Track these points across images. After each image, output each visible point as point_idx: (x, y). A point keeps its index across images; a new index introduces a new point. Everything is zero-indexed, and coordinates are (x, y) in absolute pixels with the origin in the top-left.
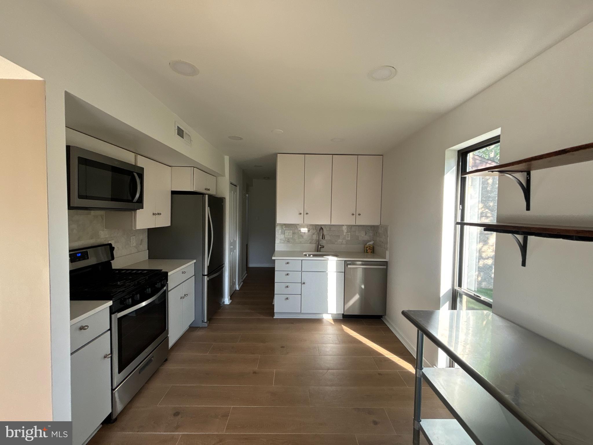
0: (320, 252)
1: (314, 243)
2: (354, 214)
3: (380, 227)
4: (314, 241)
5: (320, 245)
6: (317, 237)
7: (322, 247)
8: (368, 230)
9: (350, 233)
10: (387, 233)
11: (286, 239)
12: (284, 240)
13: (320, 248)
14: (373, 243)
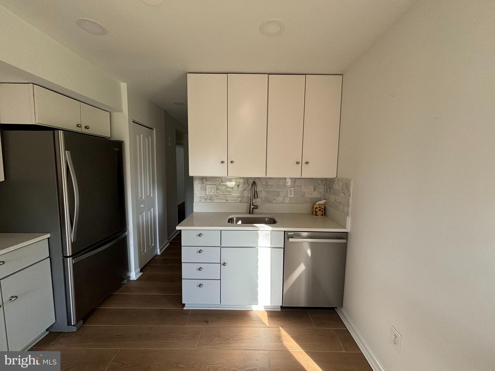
0: (253, 214)
1: (246, 201)
2: (299, 163)
3: (337, 180)
4: (245, 199)
5: (253, 205)
6: (249, 193)
7: (255, 207)
8: (318, 185)
9: (293, 188)
10: (348, 190)
11: (207, 197)
12: (206, 198)
13: (253, 208)
14: (325, 203)
